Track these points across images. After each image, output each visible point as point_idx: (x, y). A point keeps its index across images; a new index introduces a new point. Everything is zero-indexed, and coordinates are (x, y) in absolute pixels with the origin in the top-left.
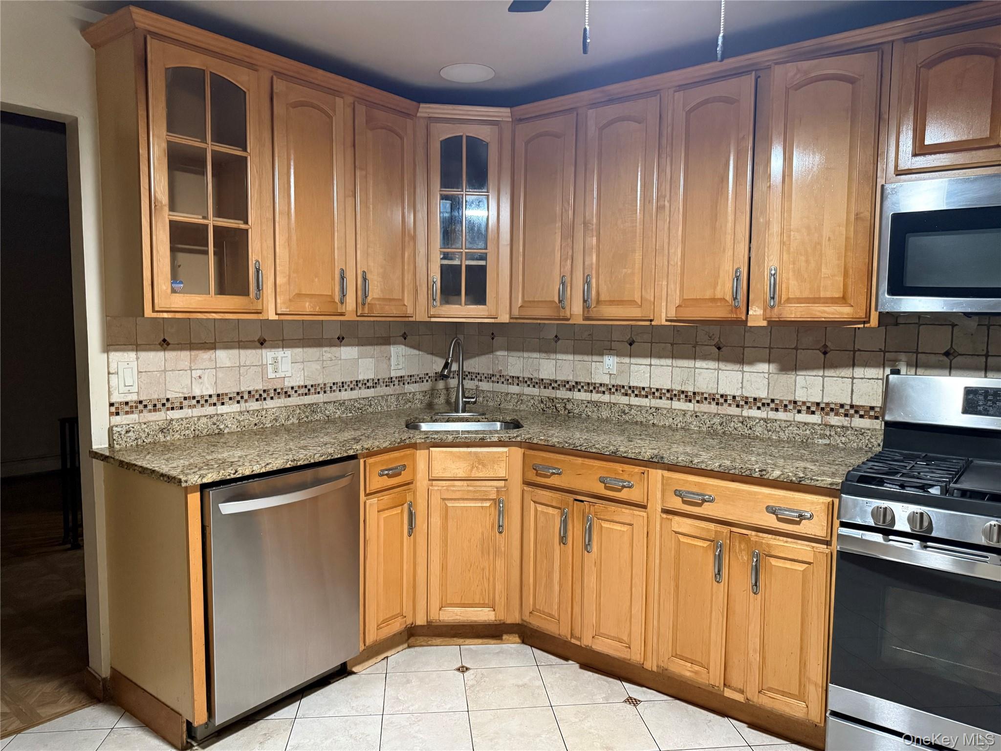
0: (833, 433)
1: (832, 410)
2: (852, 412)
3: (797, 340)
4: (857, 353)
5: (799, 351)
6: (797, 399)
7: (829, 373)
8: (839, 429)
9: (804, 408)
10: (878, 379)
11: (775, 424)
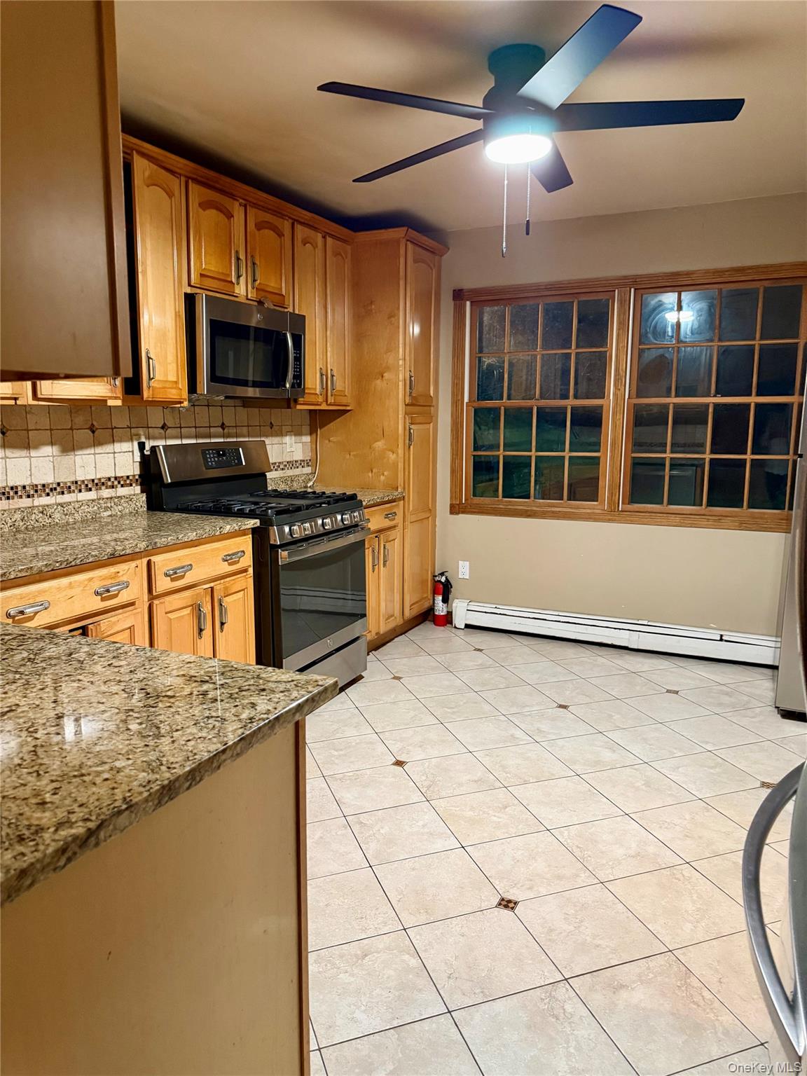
0: (113, 504)
1: (103, 484)
2: (116, 483)
3: (72, 421)
4: (114, 430)
5: (74, 431)
6: (78, 479)
7: (99, 450)
8: (116, 500)
9: (83, 486)
10: (129, 452)
11: (70, 507)
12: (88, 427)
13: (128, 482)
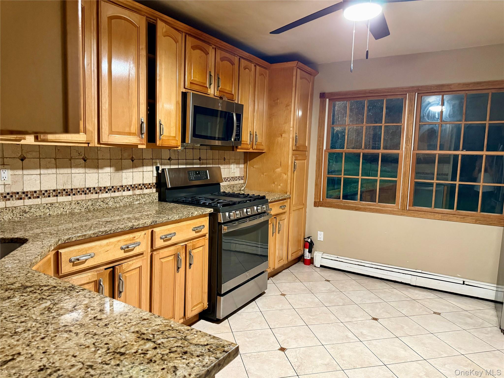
0: (140, 198)
1: (136, 187)
3: (122, 155)
4: (144, 160)
5: (123, 160)
6: (123, 184)
7: (135, 170)
9: (126, 188)
10: (151, 171)
11: (118, 199)
12: (130, 158)
13: (150, 186)
